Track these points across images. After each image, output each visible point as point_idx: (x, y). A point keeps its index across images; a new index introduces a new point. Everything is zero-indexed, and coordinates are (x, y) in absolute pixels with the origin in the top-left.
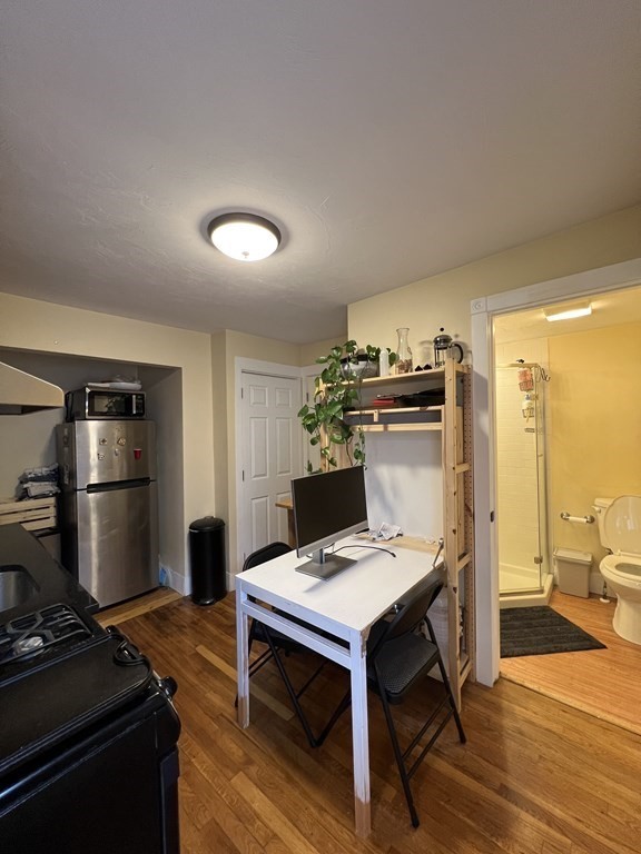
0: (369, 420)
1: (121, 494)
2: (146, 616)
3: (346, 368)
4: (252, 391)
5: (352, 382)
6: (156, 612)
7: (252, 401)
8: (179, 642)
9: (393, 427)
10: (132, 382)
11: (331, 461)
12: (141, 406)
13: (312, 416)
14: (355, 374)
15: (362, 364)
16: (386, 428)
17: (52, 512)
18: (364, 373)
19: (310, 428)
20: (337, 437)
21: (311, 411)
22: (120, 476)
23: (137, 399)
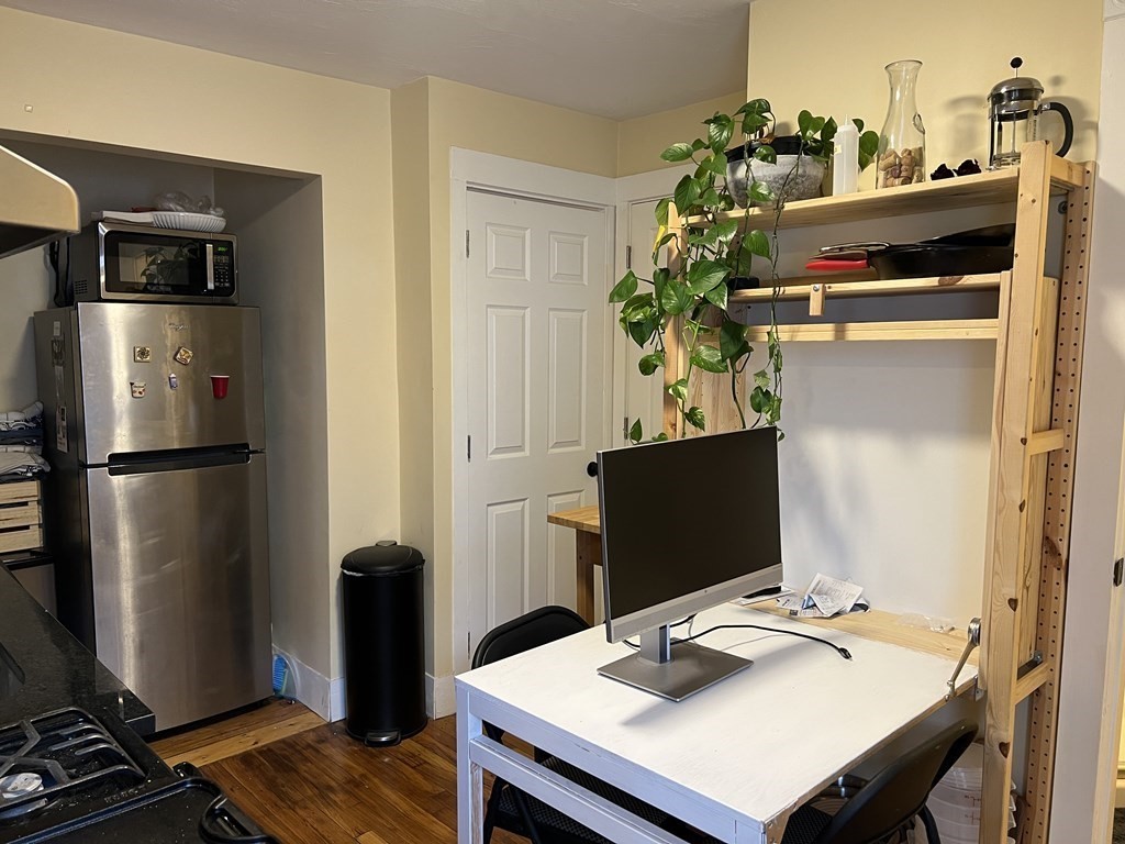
0: (796, 311)
1: (182, 480)
2: (246, 759)
3: (741, 172)
4: (492, 239)
5: (755, 211)
6: (267, 752)
7: (492, 264)
8: (321, 821)
9: (858, 332)
11: (691, 416)
12: (226, 273)
13: (643, 301)
14: (763, 190)
15: (785, 162)
16: (840, 333)
17: (33, 514)
18: (789, 187)
19: (639, 332)
20: (709, 354)
21: (644, 289)
22: (182, 438)
23: (216, 253)
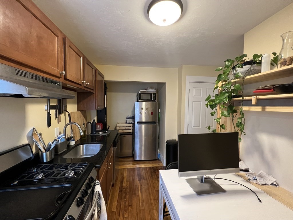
2: (150, 168)
3: (235, 72)
4: (194, 90)
5: (238, 80)
7: (194, 94)
9: (269, 109)
10: (152, 89)
11: (222, 126)
12: (155, 97)
13: (213, 101)
14: (240, 74)
15: (246, 68)
16: (263, 109)
17: (131, 128)
19: (212, 107)
20: (226, 113)
21: (212, 98)
22: (145, 120)
23: (153, 95)
